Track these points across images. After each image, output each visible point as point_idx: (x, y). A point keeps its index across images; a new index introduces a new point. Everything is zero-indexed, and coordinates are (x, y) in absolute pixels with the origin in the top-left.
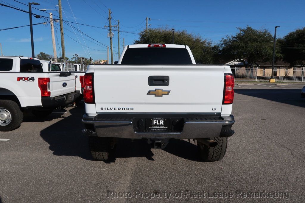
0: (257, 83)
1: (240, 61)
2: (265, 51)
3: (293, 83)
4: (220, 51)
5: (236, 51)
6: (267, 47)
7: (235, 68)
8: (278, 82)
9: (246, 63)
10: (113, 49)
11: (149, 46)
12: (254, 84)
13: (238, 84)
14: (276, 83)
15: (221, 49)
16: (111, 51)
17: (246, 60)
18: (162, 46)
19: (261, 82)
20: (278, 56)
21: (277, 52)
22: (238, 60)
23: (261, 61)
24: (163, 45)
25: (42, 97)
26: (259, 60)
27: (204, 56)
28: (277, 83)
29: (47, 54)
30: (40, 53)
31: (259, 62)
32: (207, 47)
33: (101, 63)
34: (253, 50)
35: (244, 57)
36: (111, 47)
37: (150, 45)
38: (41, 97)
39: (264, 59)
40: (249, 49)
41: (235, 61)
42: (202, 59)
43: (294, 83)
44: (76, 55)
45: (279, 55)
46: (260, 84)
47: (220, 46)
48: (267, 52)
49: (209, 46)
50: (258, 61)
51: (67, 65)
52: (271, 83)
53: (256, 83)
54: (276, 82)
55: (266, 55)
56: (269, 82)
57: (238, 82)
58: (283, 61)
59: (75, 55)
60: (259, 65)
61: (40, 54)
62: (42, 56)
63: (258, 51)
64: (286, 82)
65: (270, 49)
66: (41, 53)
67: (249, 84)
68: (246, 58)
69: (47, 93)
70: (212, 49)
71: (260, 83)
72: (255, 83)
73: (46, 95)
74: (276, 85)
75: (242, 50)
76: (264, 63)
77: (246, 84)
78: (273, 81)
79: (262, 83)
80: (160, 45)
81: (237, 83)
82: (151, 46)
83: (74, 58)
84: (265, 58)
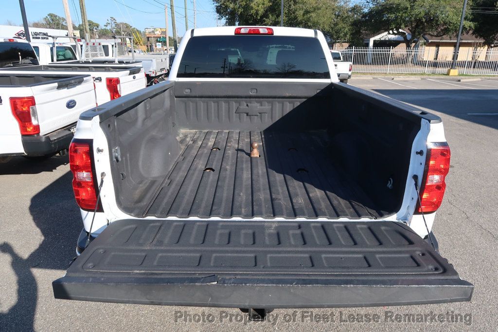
0: (427, 76)
1: (399, 33)
2: (444, 15)
3: (488, 78)
4: (364, 15)
5: (393, 16)
6: (448, 8)
7: (390, 49)
8: (463, 75)
9: (409, 37)
10: (175, 9)
11: (237, 32)
12: (422, 79)
13: (393, 79)
14: (459, 78)
15: (366, 10)
16: (172, 13)
17: (409, 31)
18: (266, 31)
19: (434, 73)
20: (466, 26)
21: (466, 19)
22: (395, 32)
23: (435, 33)
24: (268, 29)
25: (23, 135)
26: (431, 33)
27: (336, 24)
28: (462, 77)
29: (61, 16)
30: (48, 15)
31: (432, 36)
32: (342, 7)
33: (156, 33)
34: (423, 14)
35: (406, 26)
36: (171, 6)
37: (240, 28)
38: (20, 136)
39: (439, 30)
40: (416, 11)
41: (389, 34)
42: (332, 28)
43: (491, 78)
44: (112, 19)
45: (468, 24)
46: (432, 79)
47: (365, 5)
48: (448, 17)
49: (344, 5)
50: (429, 34)
51: (89, 47)
52: (451, 78)
53: (425, 77)
54: (459, 75)
55: (445, 23)
56: (448, 74)
57: (393, 74)
58: (473, 33)
59: (109, 19)
60: (430, 41)
61: (49, 17)
62: (53, 20)
63: (432, 16)
64: (477, 76)
65: (453, 12)
66: (51, 15)
67: (413, 78)
68: (409, 29)
69: (31, 128)
70: (351, 11)
71: (431, 77)
72: (422, 77)
73: (29, 132)
74: (459, 81)
75: (404, 13)
76: (440, 38)
77: (407, 79)
78: (454, 72)
79: (436, 77)
80: (260, 29)
81: (393, 77)
82: (243, 31)
83: (109, 24)
84: (442, 28)
